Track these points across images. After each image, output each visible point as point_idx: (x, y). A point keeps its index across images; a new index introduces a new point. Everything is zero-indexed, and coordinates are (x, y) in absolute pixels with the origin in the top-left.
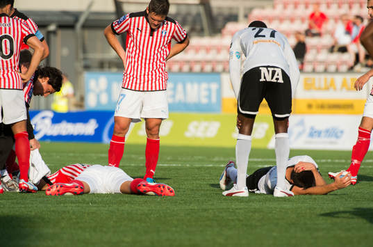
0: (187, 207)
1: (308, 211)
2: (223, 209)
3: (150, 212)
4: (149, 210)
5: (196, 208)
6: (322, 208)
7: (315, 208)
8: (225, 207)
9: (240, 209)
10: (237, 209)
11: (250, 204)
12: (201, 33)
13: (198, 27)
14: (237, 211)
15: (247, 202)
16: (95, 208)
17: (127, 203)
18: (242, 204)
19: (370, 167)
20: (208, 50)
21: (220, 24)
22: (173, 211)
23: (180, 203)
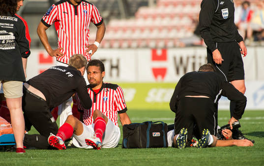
0: (110, 159)
1: (210, 160)
2: (140, 159)
3: (81, 163)
4: (79, 162)
5: (118, 159)
6: (221, 158)
7: (215, 158)
8: (141, 158)
9: (154, 159)
10: (151, 159)
11: (162, 155)
12: (118, 16)
13: (116, 12)
14: (152, 161)
15: (159, 154)
16: (36, 161)
17: (61, 156)
18: (156, 155)
19: (259, 123)
20: (124, 30)
21: (133, 9)
22: (100, 162)
23: (105, 156)
